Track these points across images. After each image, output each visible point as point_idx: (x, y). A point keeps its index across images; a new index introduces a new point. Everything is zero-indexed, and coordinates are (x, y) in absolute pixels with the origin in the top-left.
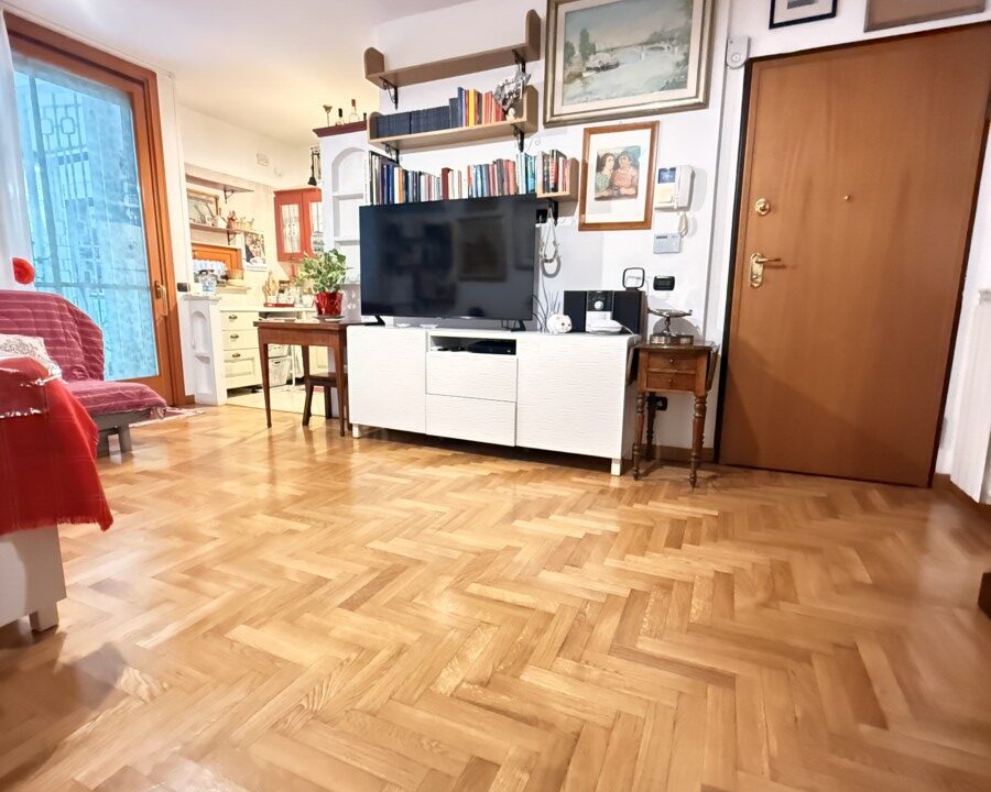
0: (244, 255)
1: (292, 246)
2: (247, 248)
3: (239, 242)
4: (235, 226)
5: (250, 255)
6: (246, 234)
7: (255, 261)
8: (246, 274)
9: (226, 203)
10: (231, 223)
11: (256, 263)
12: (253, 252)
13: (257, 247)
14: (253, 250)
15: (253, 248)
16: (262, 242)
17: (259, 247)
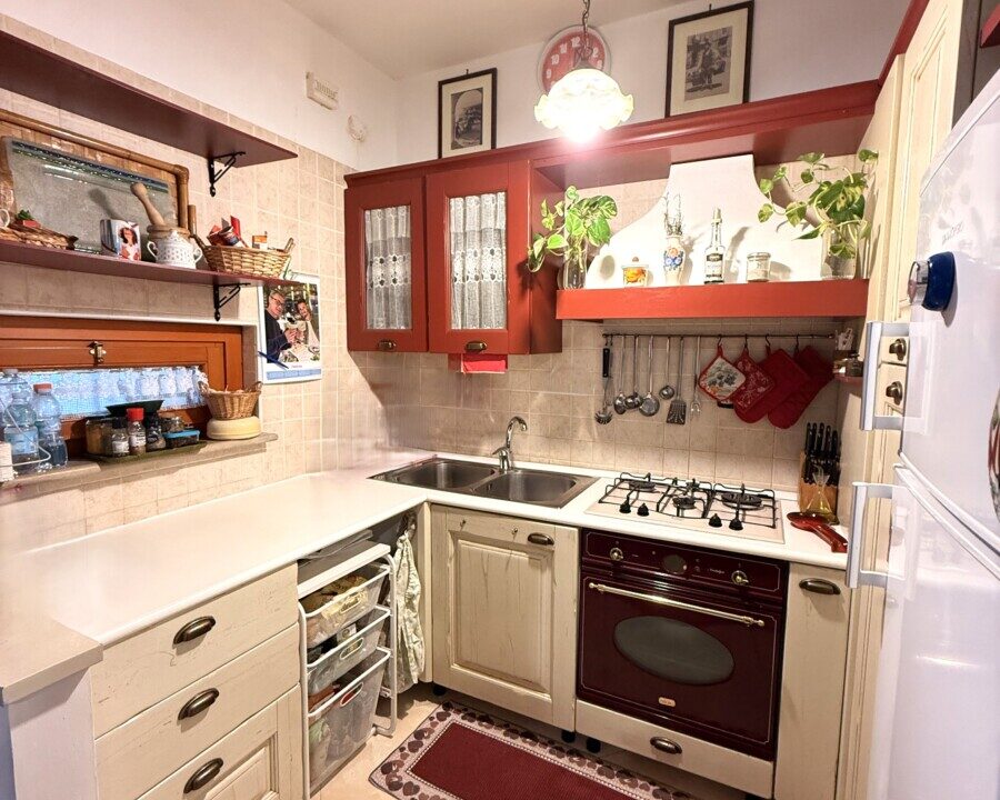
0: (262, 344)
1: (387, 316)
2: (270, 321)
3: (249, 308)
4: (235, 264)
5: (278, 345)
6: (269, 285)
7: (293, 358)
8: (266, 398)
9: (213, 194)
10: (219, 249)
11: (295, 363)
12: (287, 334)
13: (300, 319)
14: (287, 329)
15: (286, 321)
16: (311, 307)
17: (303, 319)
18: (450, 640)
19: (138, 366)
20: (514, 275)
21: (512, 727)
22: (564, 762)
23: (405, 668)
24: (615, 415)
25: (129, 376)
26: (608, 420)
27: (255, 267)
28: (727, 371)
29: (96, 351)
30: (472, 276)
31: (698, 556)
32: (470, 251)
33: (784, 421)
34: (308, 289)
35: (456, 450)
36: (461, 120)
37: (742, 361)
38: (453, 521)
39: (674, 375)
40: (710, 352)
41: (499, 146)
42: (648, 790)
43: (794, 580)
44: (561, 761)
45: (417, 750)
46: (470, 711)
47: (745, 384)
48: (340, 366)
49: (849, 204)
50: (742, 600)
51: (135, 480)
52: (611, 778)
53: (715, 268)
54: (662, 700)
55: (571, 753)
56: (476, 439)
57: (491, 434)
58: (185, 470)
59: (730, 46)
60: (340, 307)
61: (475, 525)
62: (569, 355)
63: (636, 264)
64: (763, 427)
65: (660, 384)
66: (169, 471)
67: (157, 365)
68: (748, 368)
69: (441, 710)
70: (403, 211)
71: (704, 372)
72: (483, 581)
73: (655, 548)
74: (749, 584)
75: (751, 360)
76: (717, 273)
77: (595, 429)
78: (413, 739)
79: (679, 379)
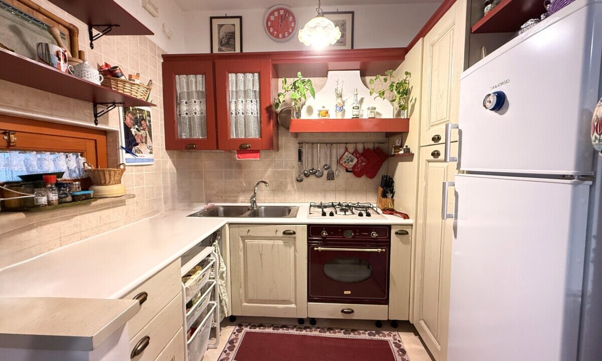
0: (122, 142)
2: (127, 130)
4: (120, 89)
8: (125, 174)
9: (92, 48)
10: (109, 79)
11: (140, 154)
12: (136, 137)
13: (142, 130)
14: (136, 134)
15: (135, 130)
16: (148, 123)
17: (144, 130)
18: (242, 291)
19: (39, 151)
20: (264, 112)
21: (275, 325)
22: (304, 332)
23: (222, 312)
24: (304, 178)
25: (33, 157)
26: (301, 181)
27: (132, 93)
28: (350, 157)
29: (9, 137)
30: (241, 112)
31: (357, 228)
32: (240, 100)
33: (371, 176)
34: (146, 113)
35: (225, 201)
36: (223, 38)
37: (355, 152)
38: (243, 231)
39: (329, 160)
40: (342, 150)
41: (244, 51)
42: (341, 332)
43: (393, 231)
44: (302, 332)
45: (233, 350)
46: (252, 324)
47: (357, 162)
48: (162, 158)
49: (404, 90)
50: (375, 243)
51: (45, 225)
52: (325, 333)
53: (356, 112)
54: (346, 292)
55: (305, 328)
56: (236, 195)
57: (244, 191)
58: (78, 217)
59: (346, 27)
60: (161, 126)
61: (254, 231)
62: (282, 152)
63: (323, 109)
64: (364, 179)
65: (323, 164)
66: (68, 218)
67: (52, 151)
68: (358, 156)
69: (237, 328)
70: (200, 78)
71: (341, 158)
72: (260, 258)
73: (341, 228)
74: (378, 236)
75: (358, 153)
76: (357, 114)
77: (295, 185)
78: (229, 345)
79: (331, 161)
